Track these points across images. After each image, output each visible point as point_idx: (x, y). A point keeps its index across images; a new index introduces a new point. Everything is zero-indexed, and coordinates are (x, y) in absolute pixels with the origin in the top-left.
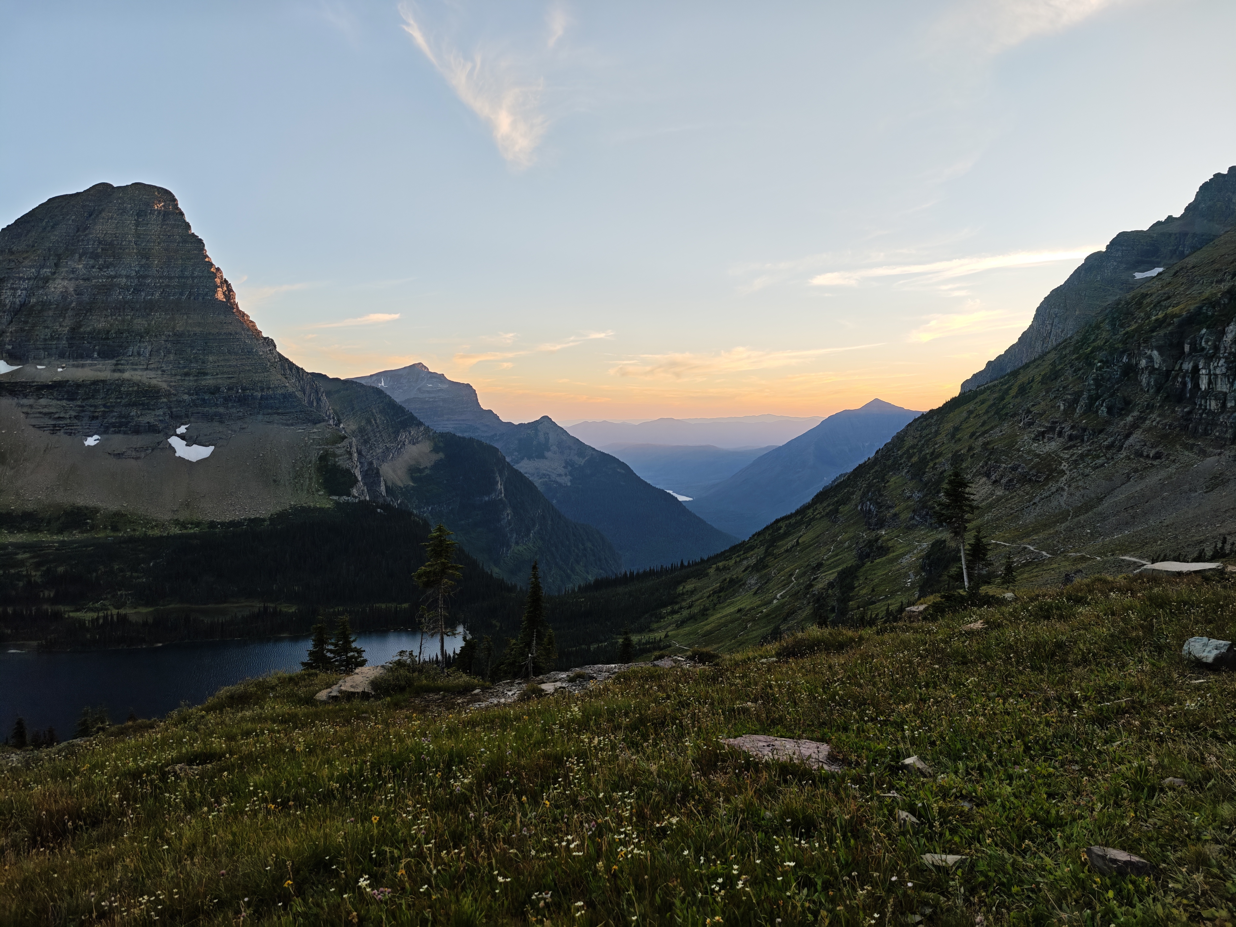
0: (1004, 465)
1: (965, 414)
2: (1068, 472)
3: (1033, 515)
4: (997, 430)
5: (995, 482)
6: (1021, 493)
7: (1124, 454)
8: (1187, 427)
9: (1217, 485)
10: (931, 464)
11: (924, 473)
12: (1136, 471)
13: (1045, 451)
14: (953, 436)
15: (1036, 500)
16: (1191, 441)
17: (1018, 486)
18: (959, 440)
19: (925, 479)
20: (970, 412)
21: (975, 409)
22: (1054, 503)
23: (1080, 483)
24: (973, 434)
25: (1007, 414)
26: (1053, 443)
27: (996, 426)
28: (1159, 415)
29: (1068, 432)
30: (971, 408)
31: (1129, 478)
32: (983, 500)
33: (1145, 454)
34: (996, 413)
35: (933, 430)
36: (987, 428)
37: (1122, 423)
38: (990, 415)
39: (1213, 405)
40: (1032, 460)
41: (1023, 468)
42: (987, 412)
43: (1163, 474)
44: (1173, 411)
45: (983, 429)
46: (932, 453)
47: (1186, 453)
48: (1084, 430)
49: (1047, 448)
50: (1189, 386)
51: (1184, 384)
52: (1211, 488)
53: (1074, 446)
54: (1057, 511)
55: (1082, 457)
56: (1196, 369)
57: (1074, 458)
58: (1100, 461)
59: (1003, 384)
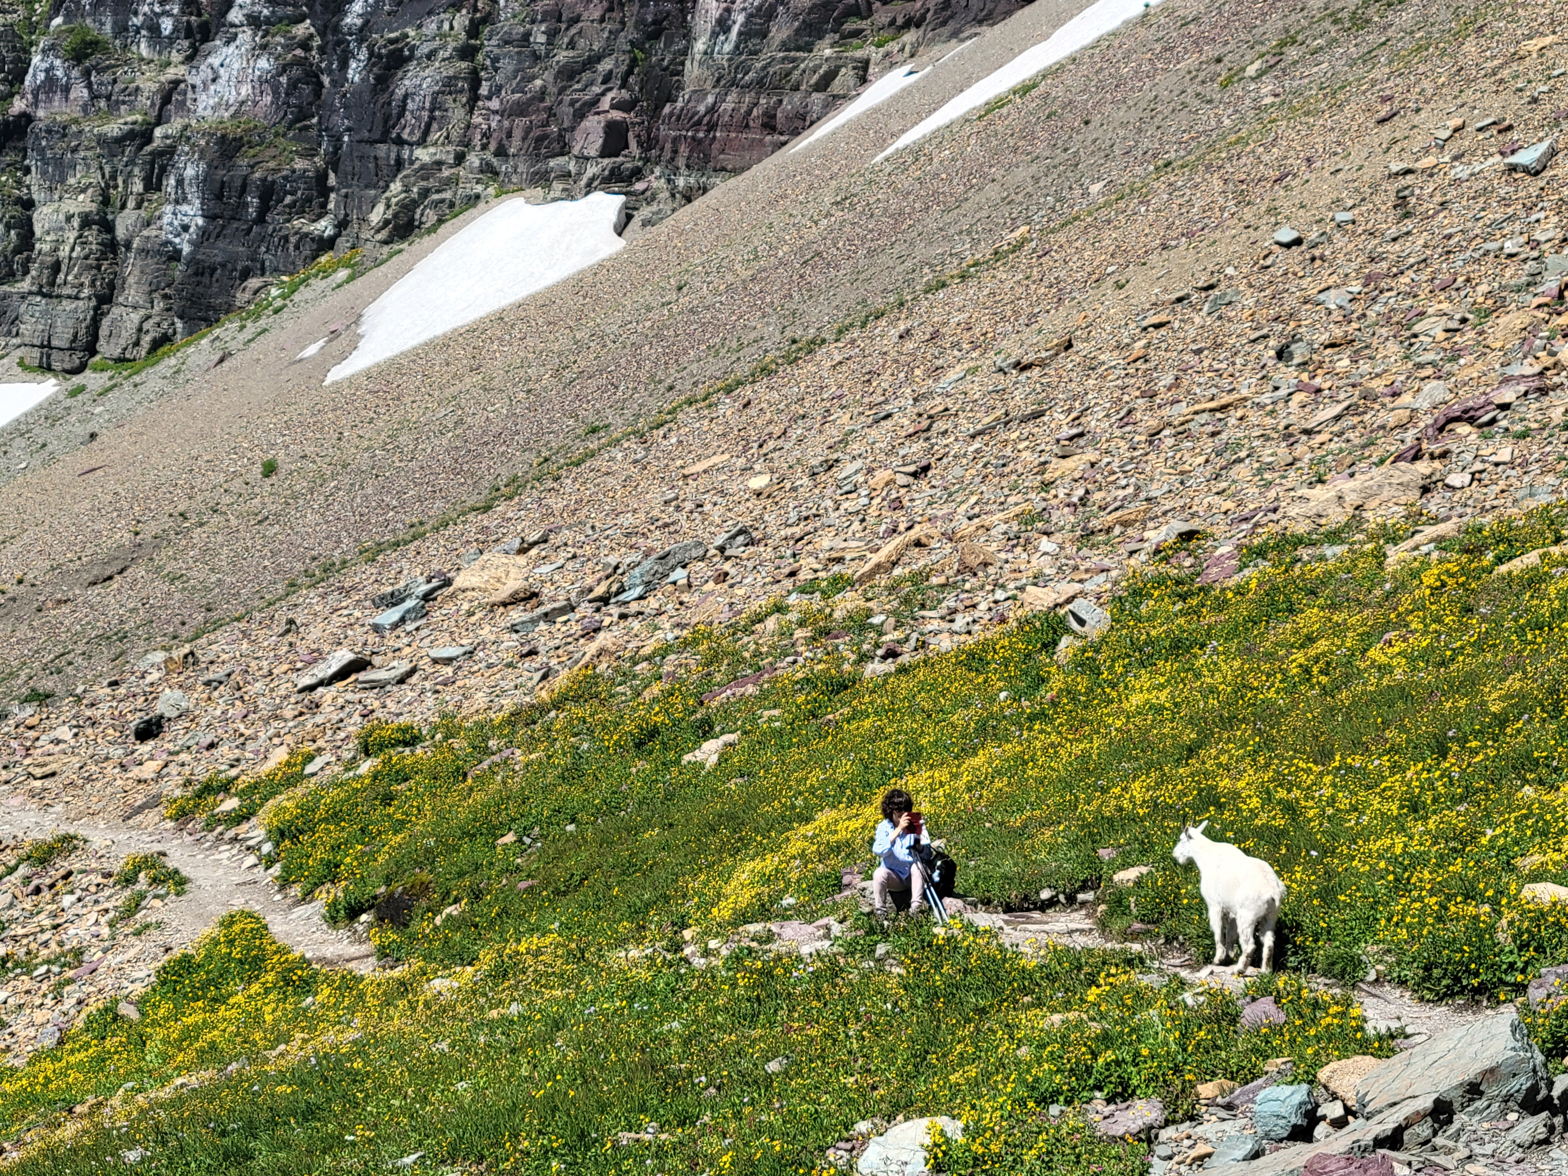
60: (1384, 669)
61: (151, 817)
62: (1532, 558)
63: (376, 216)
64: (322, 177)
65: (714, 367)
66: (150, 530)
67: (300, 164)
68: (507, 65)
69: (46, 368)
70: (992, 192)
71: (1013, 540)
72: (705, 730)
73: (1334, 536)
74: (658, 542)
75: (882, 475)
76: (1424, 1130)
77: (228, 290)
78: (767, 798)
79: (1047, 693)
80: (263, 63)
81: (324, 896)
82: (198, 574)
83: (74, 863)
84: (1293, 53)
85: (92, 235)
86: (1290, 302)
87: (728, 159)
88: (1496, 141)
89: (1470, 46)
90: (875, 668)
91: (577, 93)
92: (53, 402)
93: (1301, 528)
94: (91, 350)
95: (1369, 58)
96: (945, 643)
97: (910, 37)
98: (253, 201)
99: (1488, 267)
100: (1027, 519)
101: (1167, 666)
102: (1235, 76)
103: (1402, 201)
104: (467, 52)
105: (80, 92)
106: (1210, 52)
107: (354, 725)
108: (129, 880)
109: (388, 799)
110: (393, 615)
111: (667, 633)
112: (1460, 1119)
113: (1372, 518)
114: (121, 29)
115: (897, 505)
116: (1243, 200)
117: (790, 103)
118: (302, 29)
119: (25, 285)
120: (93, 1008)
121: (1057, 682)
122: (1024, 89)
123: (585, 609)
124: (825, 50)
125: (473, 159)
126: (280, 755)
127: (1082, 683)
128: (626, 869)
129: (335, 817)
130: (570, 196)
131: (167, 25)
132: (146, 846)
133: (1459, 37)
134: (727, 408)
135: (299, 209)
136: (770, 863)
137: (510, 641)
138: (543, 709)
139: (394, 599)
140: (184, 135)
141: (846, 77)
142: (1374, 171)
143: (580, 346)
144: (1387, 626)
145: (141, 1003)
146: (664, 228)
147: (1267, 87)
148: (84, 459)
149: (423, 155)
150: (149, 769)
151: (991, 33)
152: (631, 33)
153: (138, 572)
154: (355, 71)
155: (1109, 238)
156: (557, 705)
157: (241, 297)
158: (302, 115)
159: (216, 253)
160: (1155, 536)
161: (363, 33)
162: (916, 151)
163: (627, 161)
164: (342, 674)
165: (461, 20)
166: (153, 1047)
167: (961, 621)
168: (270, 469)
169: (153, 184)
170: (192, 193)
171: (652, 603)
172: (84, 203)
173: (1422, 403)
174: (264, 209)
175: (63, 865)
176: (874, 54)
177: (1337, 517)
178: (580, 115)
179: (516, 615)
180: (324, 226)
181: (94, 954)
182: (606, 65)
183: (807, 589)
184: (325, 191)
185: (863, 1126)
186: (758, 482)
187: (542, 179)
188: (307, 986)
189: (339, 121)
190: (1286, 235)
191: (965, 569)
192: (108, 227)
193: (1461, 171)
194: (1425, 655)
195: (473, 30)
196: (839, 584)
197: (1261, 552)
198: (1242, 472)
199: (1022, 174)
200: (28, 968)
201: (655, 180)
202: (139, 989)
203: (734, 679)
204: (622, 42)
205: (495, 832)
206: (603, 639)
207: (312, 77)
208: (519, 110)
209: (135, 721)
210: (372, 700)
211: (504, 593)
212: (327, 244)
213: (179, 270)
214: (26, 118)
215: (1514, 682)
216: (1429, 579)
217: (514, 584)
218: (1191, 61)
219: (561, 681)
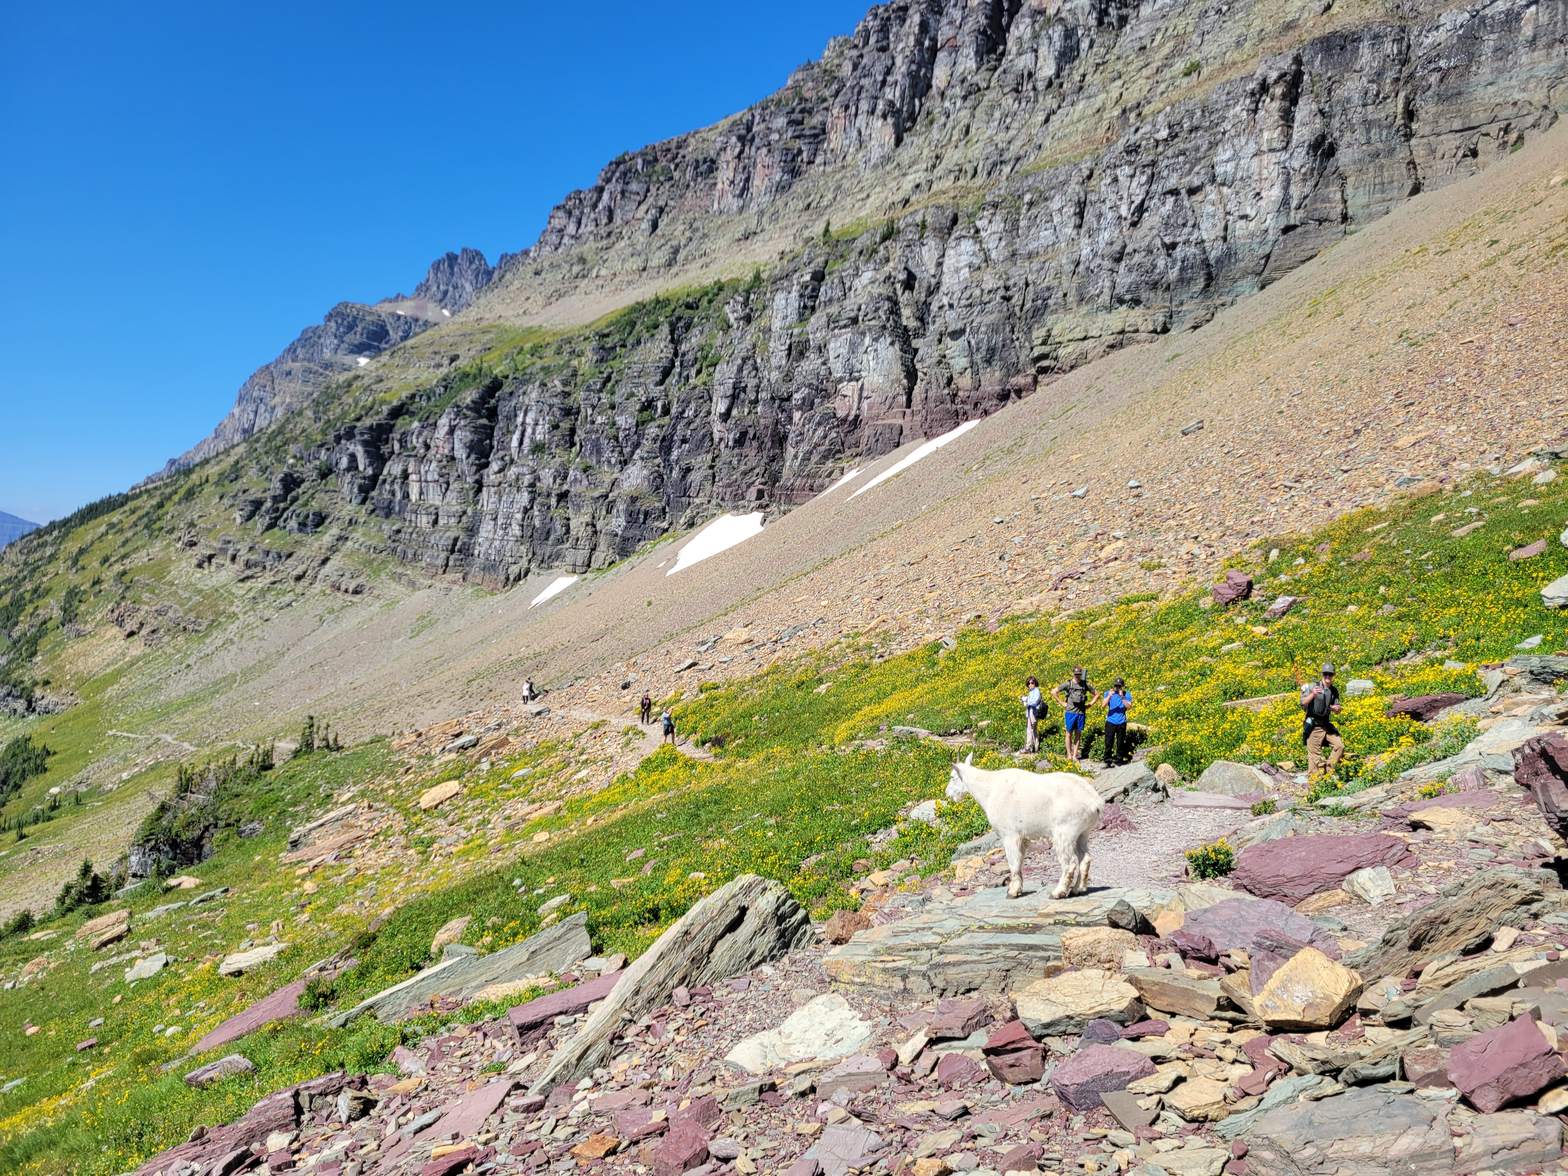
0: (146, 607)
1: (103, 529)
2: (240, 616)
3: (182, 684)
4: (144, 553)
5: (131, 634)
6: (169, 650)
7: (318, 586)
8: (394, 550)
9: (424, 627)
10: (30, 609)
11: (16, 624)
12: (331, 611)
13: (210, 584)
14: (75, 562)
15: (191, 661)
16: (400, 570)
17: (166, 639)
18: (83, 568)
19: (15, 634)
20: (111, 526)
21: (121, 521)
22: (217, 663)
23: (256, 632)
24: (105, 560)
25: (161, 529)
26: (223, 573)
27: (143, 546)
28: (364, 535)
29: (244, 555)
30: (115, 520)
31: (322, 621)
32: (108, 665)
33: (343, 587)
34: (147, 527)
35: (48, 554)
36: (128, 548)
37: (316, 545)
38: (139, 528)
39: (424, 521)
40: (190, 599)
41: (176, 611)
42: (135, 525)
43: (364, 614)
44: (380, 529)
45: (122, 551)
46: (35, 591)
47: (393, 585)
48: (267, 553)
49: (214, 579)
50: (399, 496)
51: (393, 493)
52: (416, 633)
53: (251, 577)
54: (219, 676)
55: (263, 592)
56: (405, 475)
57: (251, 594)
58: (287, 599)
59: (166, 485)
60: (1058, 657)
61: (630, 713)
62: (1103, 620)
63: (682, 521)
64: (664, 509)
65: (798, 568)
66: (611, 624)
67: (657, 504)
68: (724, 471)
69: (574, 572)
70: (889, 509)
71: (916, 619)
72: (820, 681)
73: (1031, 616)
74: (791, 622)
75: (867, 600)
76: (1121, 797)
77: (633, 546)
78: (844, 703)
79: (937, 669)
80: (645, 472)
81: (693, 738)
82: (628, 638)
83: (606, 729)
84: (988, 462)
85: (589, 529)
86: (1002, 541)
87: (798, 500)
88: (1067, 488)
89: (1051, 458)
90: (877, 661)
91: (748, 479)
92: (576, 583)
93: (1019, 613)
94: (589, 566)
95: (1015, 463)
96: (899, 653)
97: (858, 459)
98: (642, 517)
99: (1069, 528)
100: (920, 613)
101: (981, 658)
102: (969, 470)
103: (1036, 508)
104: (711, 467)
105: (585, 482)
106: (960, 462)
107: (695, 683)
108: (626, 734)
109: (712, 706)
110: (705, 648)
111: (799, 652)
112: (1131, 794)
113: (1043, 610)
114: (599, 462)
115: (873, 609)
116: (978, 509)
117: (818, 482)
118: (658, 461)
119: (567, 545)
120: (619, 775)
121: (942, 664)
122: (897, 475)
123: (769, 645)
124: (830, 464)
125: (714, 502)
126: (672, 693)
127: (951, 664)
128: (798, 727)
129: (694, 713)
130: (745, 513)
131: (613, 461)
132: (630, 723)
133: (1047, 455)
134: (805, 580)
135: (657, 519)
136: (851, 723)
137: (745, 655)
138: (762, 677)
139: (703, 643)
140: (619, 496)
141: (837, 473)
142: (1026, 498)
143: (752, 562)
144: (1056, 643)
145: (635, 773)
146: (777, 523)
147: (980, 473)
148: (588, 601)
149: (697, 501)
150: (628, 698)
151: (884, 458)
152: (765, 460)
153: (607, 637)
154: (675, 474)
155: (932, 523)
156: (767, 675)
157: (638, 548)
158: (658, 488)
159: (629, 534)
160: (965, 617)
161: (677, 461)
162: (862, 496)
163: (766, 500)
164: (689, 667)
165: (709, 457)
166: (642, 786)
167: (903, 646)
168: (650, 604)
169: (609, 512)
170: (622, 514)
171: (793, 642)
172: (587, 518)
173: (1054, 573)
174: (645, 519)
175: (602, 730)
176: (846, 465)
177: (1031, 609)
178: (748, 487)
179: (746, 647)
180: (665, 525)
181: (617, 758)
182: (757, 471)
183: (847, 636)
184: (665, 513)
185: (909, 804)
186: (824, 603)
187: (736, 508)
188: (693, 766)
189: (670, 490)
190: (998, 520)
191: (901, 629)
192: (594, 526)
193: (1055, 498)
194: (1071, 652)
195: (713, 460)
196: (857, 634)
197: (1006, 621)
198: (993, 596)
199: (899, 503)
200: (595, 763)
201: (773, 508)
202: (633, 769)
203: (827, 665)
204: (762, 463)
205: (751, 716)
206: (777, 655)
207: (661, 476)
208: (729, 485)
209: (621, 683)
210: (700, 675)
211: (741, 640)
212: (666, 530)
213: (618, 539)
214: (568, 491)
215: (1106, 660)
216: (1068, 628)
217: (744, 637)
218: (954, 465)
219: (765, 668)
